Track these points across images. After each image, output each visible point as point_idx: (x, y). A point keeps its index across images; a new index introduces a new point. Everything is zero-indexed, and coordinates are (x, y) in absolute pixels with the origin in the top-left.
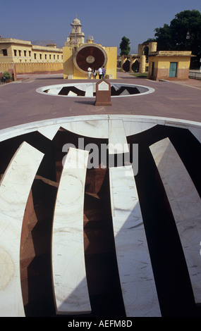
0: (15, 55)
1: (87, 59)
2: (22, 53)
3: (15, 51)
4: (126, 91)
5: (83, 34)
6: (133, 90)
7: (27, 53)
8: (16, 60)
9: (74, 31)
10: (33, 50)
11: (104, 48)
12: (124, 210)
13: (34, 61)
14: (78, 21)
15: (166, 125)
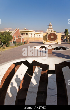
0: (30, 35)
1: (51, 37)
2: (32, 34)
3: (30, 34)
4: (61, 49)
5: (52, 28)
6: (64, 49)
7: (34, 34)
8: (30, 36)
9: (49, 27)
10: (35, 33)
11: (57, 33)
12: (51, 89)
13: (36, 37)
14: (51, 24)
15: (67, 62)
